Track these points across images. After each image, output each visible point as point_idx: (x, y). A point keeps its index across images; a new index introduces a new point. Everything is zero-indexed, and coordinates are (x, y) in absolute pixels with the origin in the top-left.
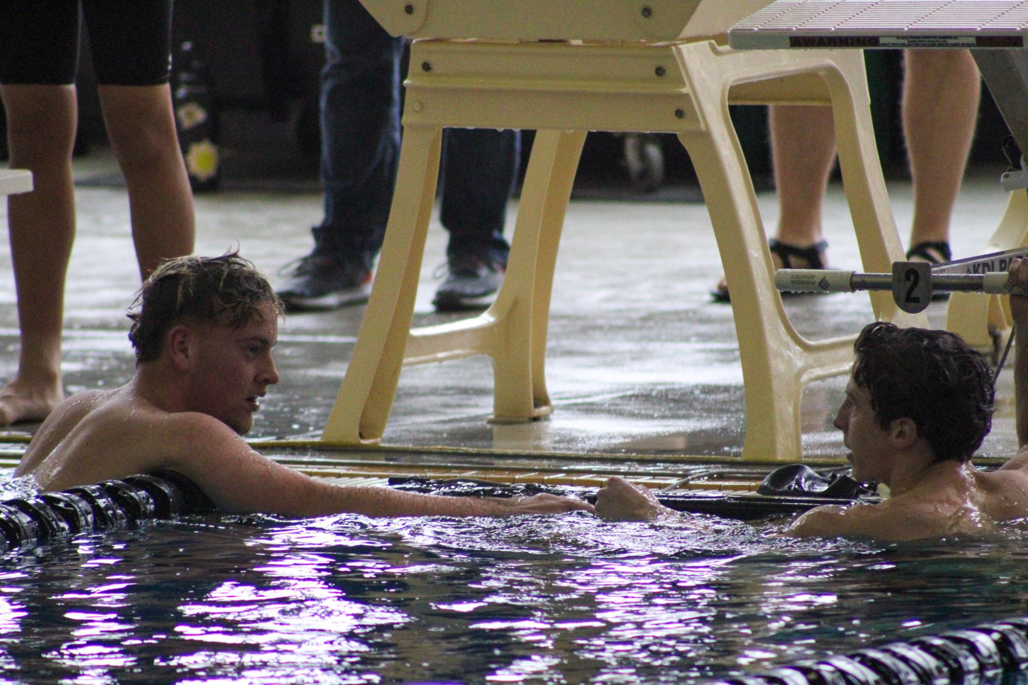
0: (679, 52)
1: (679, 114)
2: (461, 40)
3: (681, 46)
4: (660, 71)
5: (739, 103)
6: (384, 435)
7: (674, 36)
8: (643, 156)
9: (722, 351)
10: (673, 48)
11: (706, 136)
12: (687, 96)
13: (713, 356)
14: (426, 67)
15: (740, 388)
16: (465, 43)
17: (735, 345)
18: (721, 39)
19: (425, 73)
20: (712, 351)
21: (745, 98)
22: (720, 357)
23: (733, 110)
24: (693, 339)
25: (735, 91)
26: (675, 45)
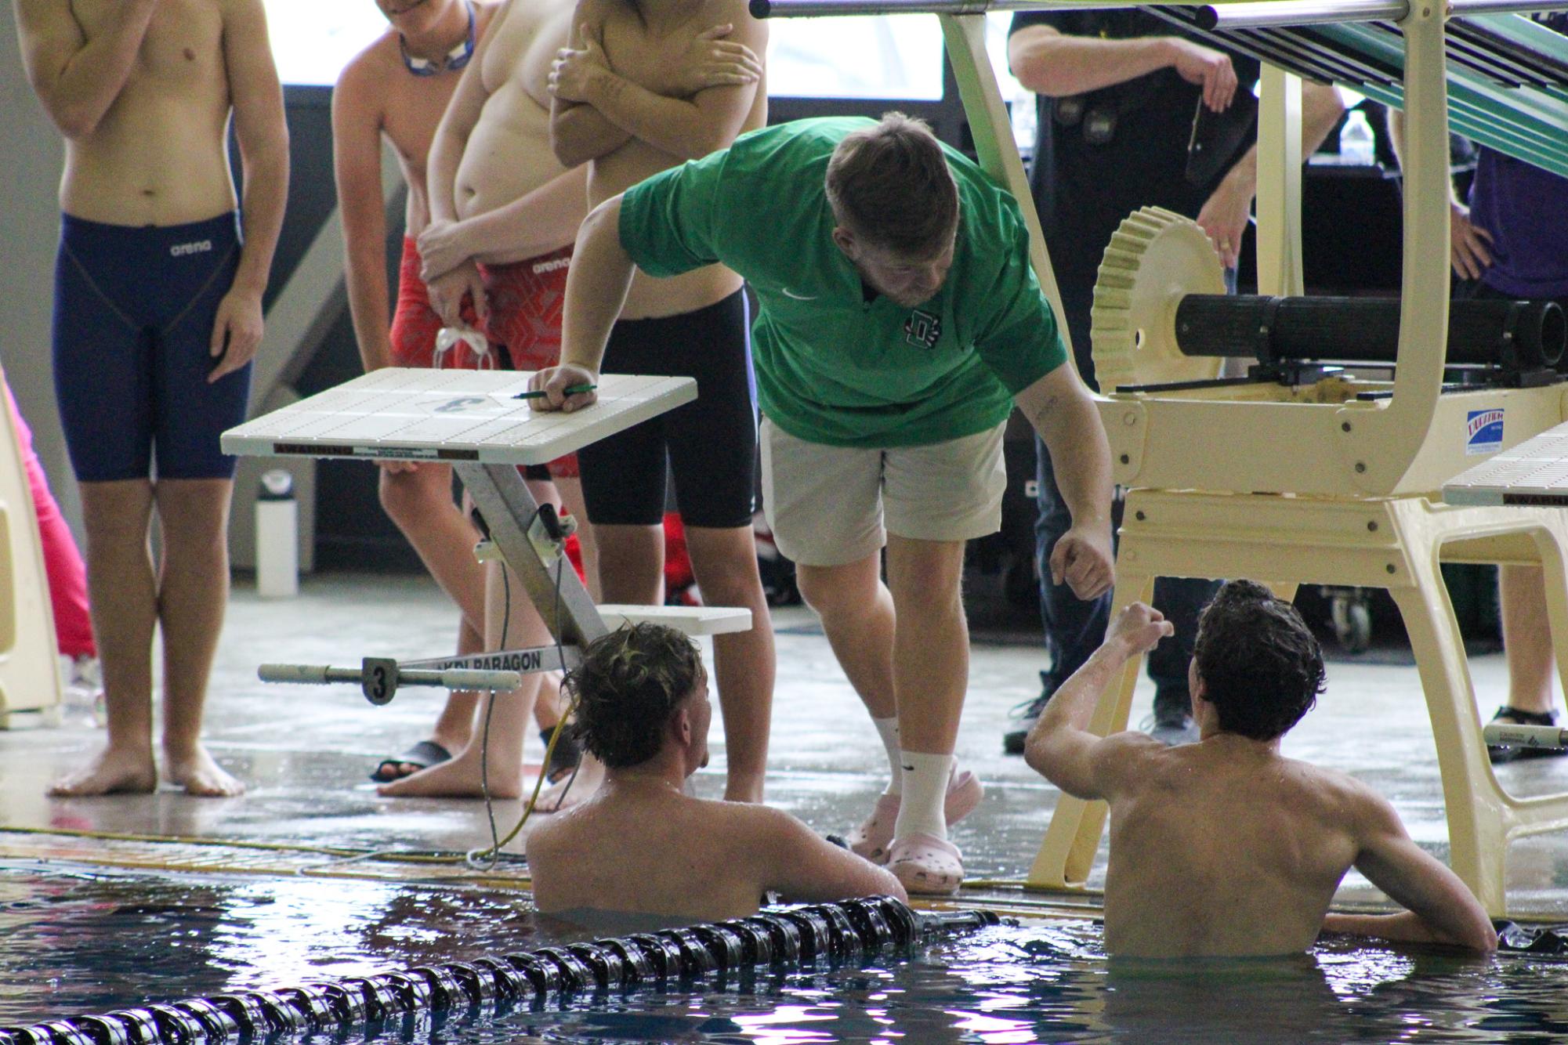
0: (1392, 507)
1: (1391, 569)
2: (1176, 491)
3: (1394, 502)
4: (1372, 526)
5: (1450, 561)
6: (1089, 879)
7: (1387, 491)
8: (1350, 617)
9: (1426, 810)
10: (1386, 504)
11: (1417, 592)
12: (1398, 551)
13: (1418, 814)
14: (1140, 516)
15: (1445, 845)
16: (1179, 494)
17: (1441, 803)
18: (1434, 496)
19: (1138, 522)
20: (1417, 809)
21: (1456, 556)
22: (1425, 815)
23: (1443, 566)
24: (1397, 797)
25: (1447, 549)
26: (1388, 501)
